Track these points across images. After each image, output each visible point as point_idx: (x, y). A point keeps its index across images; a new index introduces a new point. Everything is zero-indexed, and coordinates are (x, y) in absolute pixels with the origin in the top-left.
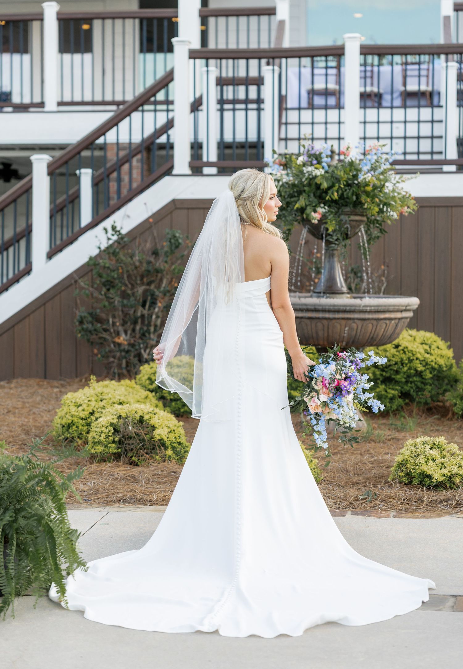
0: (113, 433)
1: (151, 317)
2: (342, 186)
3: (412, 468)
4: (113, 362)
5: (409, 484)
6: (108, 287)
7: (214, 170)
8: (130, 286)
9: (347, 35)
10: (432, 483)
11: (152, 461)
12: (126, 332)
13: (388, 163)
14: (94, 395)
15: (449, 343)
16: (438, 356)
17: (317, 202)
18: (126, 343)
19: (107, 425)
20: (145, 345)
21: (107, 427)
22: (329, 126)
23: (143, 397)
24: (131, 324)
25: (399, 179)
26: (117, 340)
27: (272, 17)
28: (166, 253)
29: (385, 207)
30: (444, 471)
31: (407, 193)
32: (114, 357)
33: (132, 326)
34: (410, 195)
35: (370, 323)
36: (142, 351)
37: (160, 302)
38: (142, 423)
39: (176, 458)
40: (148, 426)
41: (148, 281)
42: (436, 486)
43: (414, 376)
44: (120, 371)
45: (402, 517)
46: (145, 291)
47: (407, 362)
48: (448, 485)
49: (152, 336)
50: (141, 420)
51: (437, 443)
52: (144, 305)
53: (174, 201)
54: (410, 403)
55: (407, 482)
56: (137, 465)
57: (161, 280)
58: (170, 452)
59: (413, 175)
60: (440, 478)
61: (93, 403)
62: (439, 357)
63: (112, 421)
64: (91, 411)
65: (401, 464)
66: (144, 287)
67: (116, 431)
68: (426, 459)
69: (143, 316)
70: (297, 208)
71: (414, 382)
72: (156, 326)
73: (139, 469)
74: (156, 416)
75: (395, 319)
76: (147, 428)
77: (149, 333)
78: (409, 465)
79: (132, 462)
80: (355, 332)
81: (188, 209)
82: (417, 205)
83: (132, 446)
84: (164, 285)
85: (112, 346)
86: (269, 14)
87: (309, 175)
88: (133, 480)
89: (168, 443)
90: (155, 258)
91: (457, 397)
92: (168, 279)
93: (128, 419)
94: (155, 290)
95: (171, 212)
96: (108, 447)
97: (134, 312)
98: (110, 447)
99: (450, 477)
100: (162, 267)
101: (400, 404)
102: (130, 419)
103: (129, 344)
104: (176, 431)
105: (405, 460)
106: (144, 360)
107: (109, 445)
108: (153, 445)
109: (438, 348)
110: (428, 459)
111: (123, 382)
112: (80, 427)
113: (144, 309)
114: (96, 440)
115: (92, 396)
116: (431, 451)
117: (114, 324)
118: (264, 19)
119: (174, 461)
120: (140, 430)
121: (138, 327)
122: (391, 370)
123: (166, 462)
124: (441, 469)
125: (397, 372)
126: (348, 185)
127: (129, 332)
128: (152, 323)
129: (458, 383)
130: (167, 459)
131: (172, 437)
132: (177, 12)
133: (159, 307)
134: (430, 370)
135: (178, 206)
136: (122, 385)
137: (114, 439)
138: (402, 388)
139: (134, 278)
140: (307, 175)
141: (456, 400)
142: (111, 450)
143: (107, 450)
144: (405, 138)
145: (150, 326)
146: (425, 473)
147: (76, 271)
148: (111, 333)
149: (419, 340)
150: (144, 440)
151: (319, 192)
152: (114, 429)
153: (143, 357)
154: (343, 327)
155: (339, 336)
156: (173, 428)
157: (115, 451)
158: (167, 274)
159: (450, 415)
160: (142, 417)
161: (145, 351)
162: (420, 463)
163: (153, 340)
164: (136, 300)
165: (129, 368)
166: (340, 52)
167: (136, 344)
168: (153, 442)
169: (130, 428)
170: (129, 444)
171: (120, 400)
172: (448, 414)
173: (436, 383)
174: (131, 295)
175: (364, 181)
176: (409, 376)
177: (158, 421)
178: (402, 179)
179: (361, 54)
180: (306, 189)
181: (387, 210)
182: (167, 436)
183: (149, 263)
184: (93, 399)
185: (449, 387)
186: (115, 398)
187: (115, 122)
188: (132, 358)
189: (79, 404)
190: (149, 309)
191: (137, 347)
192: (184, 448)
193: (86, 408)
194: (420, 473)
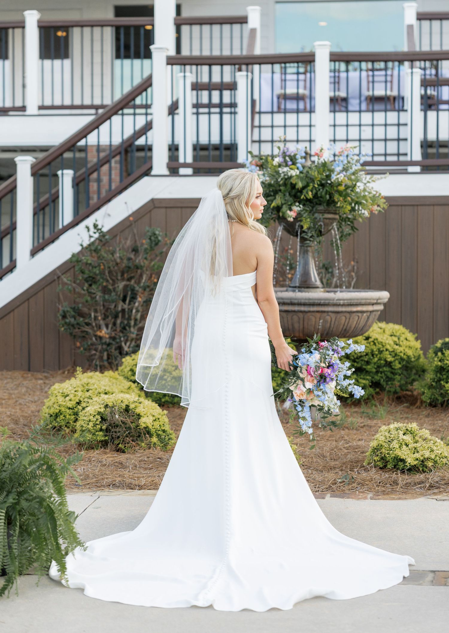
0: (100, 422)
1: (132, 311)
2: (316, 186)
3: (387, 452)
4: (95, 355)
5: (383, 468)
6: (90, 283)
7: (189, 171)
8: (111, 281)
9: (317, 43)
10: (406, 467)
11: (138, 448)
12: (107, 326)
13: (359, 164)
14: (80, 385)
15: (416, 335)
16: (406, 347)
17: (293, 201)
18: (107, 336)
19: (94, 414)
20: (126, 338)
21: (95, 415)
22: (300, 129)
23: (126, 387)
24: (112, 318)
25: (370, 179)
26: (98, 333)
27: (244, 25)
28: (146, 250)
29: (357, 205)
30: (417, 455)
31: (377, 192)
32: (96, 350)
33: (113, 320)
34: (380, 194)
35: (343, 316)
36: (123, 344)
37: (141, 297)
38: (128, 412)
39: (161, 445)
40: (133, 415)
41: (129, 276)
42: (410, 470)
43: (384, 366)
44: (101, 364)
45: (379, 499)
46: (126, 287)
47: (377, 353)
48: (421, 469)
49: (132, 329)
50: (127, 409)
51: (410, 429)
52: (124, 300)
53: (153, 201)
54: (380, 392)
55: (381, 466)
56: (124, 452)
57: (141, 276)
58: (155, 439)
59: (383, 176)
60: (413, 462)
61: (80, 394)
62: (408, 348)
63: (99, 410)
64: (78, 401)
65: (376, 449)
66: (124, 283)
67: (103, 419)
69: (123, 311)
70: (274, 207)
71: (384, 372)
72: (136, 320)
73: (126, 456)
74: (141, 405)
75: (367, 312)
76: (133, 416)
77: (130, 327)
78: (383, 450)
79: (119, 449)
80: (328, 325)
81: (166, 208)
82: (387, 204)
83: (119, 434)
84: (143, 281)
85: (94, 339)
86: (241, 23)
87: (285, 175)
88: (120, 466)
89: (153, 431)
90: (135, 255)
91: (425, 386)
92: (147, 275)
93: (115, 408)
94: (136, 286)
95: (150, 211)
96: (95, 435)
97: (115, 306)
98: (98, 435)
99: (423, 461)
100: (142, 264)
101: (370, 393)
102: (116, 408)
103: (110, 338)
104: (160, 419)
105: (380, 445)
106: (125, 353)
107: (97, 433)
108: (139, 432)
109: (406, 339)
110: (401, 444)
111: (106, 373)
112: (67, 416)
113: (125, 304)
114: (84, 429)
115: (78, 387)
116: (405, 436)
117: (96, 318)
118: (236, 27)
119: (159, 448)
120: (126, 418)
121: (119, 321)
122: (362, 360)
123: (152, 448)
124: (414, 453)
125: (368, 363)
126: (322, 185)
127: (110, 326)
128: (133, 317)
129: (426, 373)
130: (152, 446)
131: (157, 425)
132: (153, 20)
133: (139, 302)
134: (400, 360)
135: (156, 206)
136: (105, 376)
137: (101, 427)
138: (373, 378)
139: (115, 274)
140: (282, 175)
141: (424, 389)
142: (98, 438)
143: (95, 438)
144: (373, 140)
145: (131, 320)
146: (399, 457)
147: (59, 268)
148: (93, 327)
149: (388, 332)
150: (130, 428)
151: (294, 192)
152: (102, 418)
153: (123, 350)
154: (318, 319)
155: (314, 328)
156: (157, 416)
157: (103, 438)
158: (147, 270)
159: (418, 403)
160: (127, 406)
161: (125, 344)
162: (394, 448)
163: (133, 333)
164: (116, 295)
165: (110, 361)
166: (310, 58)
167: (117, 337)
168: (139, 430)
169: (117, 416)
170: (116, 432)
171: (105, 390)
172: (417, 402)
173: (405, 372)
174: (112, 290)
175: (336, 181)
176: (379, 367)
177: (143, 410)
178: (373, 179)
179: (331, 61)
180: (282, 188)
181: (359, 209)
182: (152, 424)
183: (129, 259)
184: (80, 390)
185: (417, 377)
186: (100, 388)
187: (96, 125)
188: (113, 350)
189: (66, 394)
190: (129, 304)
191: (118, 340)
192: (168, 436)
193: (73, 398)
194: (394, 457)
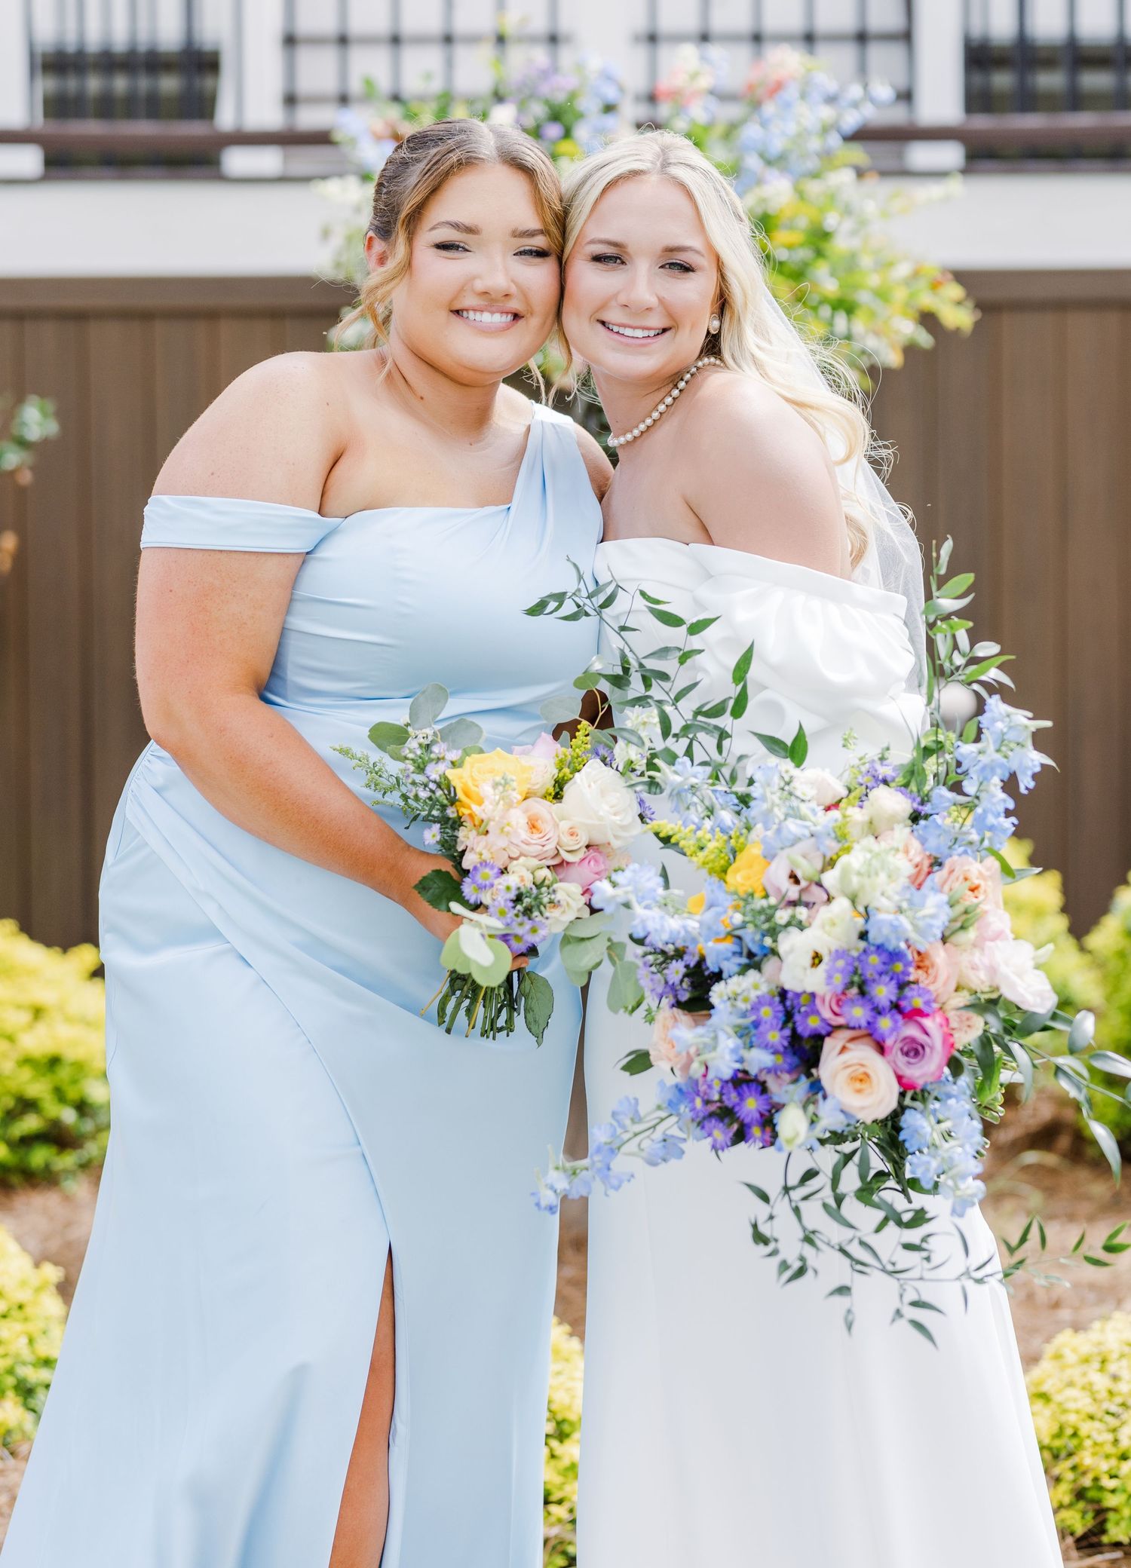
25: (889, 201)
104: (28, 1308)
156: (14, 1295)
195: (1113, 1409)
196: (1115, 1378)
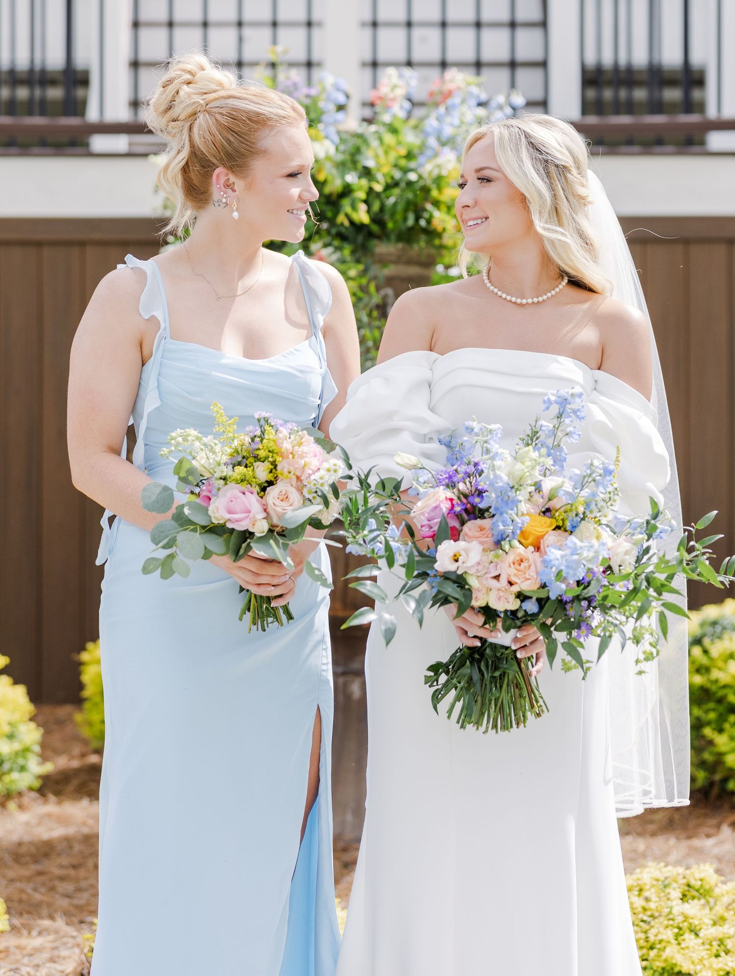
22: (247, 32)
51: (697, 884)
68: (676, 930)
110: (680, 929)
116: (686, 906)
124: (717, 956)
144: (478, 65)
146: (676, 970)
162: (661, 941)
175: (434, 175)
194: (663, 969)
195: (645, 918)
196: (647, 899)
